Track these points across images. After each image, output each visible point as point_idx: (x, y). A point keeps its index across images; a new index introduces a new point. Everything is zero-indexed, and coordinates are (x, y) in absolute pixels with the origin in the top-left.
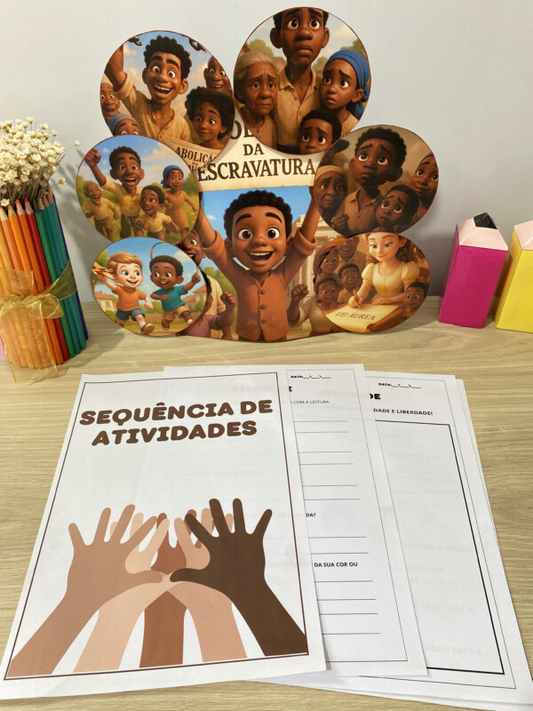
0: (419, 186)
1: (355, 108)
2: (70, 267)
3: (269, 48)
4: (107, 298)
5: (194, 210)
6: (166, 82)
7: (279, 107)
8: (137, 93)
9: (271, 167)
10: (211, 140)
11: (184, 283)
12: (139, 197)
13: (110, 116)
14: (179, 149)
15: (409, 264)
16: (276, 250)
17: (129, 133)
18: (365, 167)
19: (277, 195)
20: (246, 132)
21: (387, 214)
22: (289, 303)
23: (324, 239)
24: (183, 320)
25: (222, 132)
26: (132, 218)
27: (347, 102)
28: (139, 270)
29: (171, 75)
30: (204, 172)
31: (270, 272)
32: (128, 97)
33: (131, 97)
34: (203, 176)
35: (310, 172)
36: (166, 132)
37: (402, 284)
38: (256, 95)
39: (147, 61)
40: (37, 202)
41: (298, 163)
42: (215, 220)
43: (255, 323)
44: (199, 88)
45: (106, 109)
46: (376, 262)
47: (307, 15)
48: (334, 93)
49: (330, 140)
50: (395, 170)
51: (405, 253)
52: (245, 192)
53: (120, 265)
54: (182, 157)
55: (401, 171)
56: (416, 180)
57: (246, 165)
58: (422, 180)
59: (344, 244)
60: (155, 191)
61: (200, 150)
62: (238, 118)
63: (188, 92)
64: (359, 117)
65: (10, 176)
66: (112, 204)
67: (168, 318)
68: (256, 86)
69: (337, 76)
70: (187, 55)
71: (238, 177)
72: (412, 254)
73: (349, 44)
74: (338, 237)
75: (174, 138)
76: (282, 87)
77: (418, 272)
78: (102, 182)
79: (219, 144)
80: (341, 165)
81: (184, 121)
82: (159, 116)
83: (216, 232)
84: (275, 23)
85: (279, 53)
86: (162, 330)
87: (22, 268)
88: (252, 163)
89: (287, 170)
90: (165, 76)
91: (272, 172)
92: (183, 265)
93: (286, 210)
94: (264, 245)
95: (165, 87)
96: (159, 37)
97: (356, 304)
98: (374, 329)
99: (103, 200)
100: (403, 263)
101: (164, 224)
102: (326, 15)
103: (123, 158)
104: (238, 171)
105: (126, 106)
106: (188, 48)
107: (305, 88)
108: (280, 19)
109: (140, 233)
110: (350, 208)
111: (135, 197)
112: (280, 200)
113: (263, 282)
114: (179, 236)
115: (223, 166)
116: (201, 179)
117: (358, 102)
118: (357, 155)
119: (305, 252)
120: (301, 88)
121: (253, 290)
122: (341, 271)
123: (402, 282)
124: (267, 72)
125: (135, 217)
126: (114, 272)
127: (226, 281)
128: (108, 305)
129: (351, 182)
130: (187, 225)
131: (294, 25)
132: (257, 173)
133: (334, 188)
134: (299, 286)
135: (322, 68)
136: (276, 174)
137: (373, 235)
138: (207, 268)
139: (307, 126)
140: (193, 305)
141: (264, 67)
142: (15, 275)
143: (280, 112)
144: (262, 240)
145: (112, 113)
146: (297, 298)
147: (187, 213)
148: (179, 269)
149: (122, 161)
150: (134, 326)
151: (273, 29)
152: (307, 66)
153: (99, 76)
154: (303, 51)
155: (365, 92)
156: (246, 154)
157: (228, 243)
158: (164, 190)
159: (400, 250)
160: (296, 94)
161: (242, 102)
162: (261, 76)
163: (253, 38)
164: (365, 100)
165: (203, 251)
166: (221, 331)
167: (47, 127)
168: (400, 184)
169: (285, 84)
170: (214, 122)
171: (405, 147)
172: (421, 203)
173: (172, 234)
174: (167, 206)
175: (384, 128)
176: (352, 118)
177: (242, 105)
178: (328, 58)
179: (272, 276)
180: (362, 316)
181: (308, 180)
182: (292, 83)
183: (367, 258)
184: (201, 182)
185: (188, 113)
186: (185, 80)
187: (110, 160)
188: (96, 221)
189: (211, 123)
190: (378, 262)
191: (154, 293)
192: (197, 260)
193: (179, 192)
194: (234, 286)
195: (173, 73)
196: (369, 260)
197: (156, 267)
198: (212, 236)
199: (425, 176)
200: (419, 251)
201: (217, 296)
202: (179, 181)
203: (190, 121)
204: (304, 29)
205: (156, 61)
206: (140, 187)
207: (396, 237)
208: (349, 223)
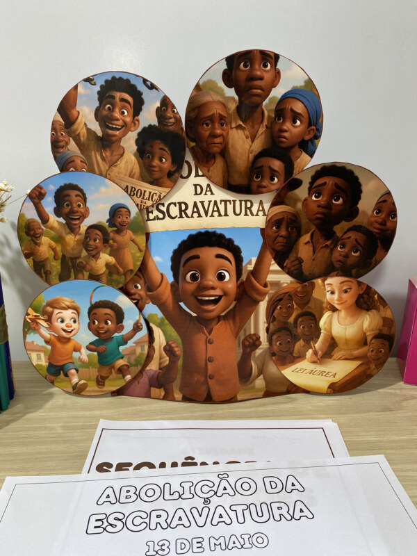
0: (377, 226)
1: (308, 146)
3: (220, 88)
4: (38, 349)
5: (140, 250)
6: (118, 120)
7: (230, 146)
8: (89, 130)
9: (222, 207)
10: (161, 178)
11: (124, 332)
12: (82, 237)
13: (59, 153)
14: (127, 187)
15: (370, 313)
16: (225, 294)
17: (76, 170)
18: (319, 206)
19: (228, 236)
20: (197, 172)
21: (344, 256)
22: (240, 356)
23: (277, 284)
24: (121, 375)
25: (173, 170)
26: (74, 259)
27: (300, 140)
28: (76, 317)
29: (123, 113)
30: (152, 212)
31: (219, 318)
32: (79, 135)
33: (81, 134)
34: (151, 216)
35: (261, 213)
36: (115, 170)
37: (365, 336)
38: (207, 133)
39: (100, 99)
41: (249, 205)
42: (161, 262)
43: (202, 379)
44: (150, 126)
45: (56, 145)
46: (334, 310)
47: (258, 57)
48: (286, 131)
49: (282, 179)
50: (351, 210)
51: (366, 301)
52: (194, 233)
53: (56, 311)
54: (130, 195)
55: (357, 211)
56: (373, 219)
58: (379, 220)
59: (299, 290)
60: (100, 230)
61: (148, 188)
62: (189, 157)
63: (139, 129)
64: (311, 155)
66: (53, 244)
67: (104, 373)
68: (207, 125)
69: (289, 115)
70: (140, 94)
71: (187, 217)
72: (374, 301)
73: (300, 83)
74: (291, 282)
75: (122, 175)
76: (234, 125)
77: (381, 322)
78: (45, 220)
79: (169, 183)
80: (294, 205)
81: (133, 158)
82: (108, 154)
83: (162, 275)
84: (227, 64)
85: (231, 92)
86: (96, 388)
88: (202, 203)
89: (238, 211)
90: (117, 114)
91: (223, 213)
92: (124, 311)
93: (236, 252)
94: (213, 288)
95: (116, 125)
96: (113, 78)
98: (337, 389)
99: (45, 240)
100: (364, 312)
101: (108, 265)
102: (277, 57)
103: (69, 195)
104: (187, 211)
105: (76, 143)
106: (141, 87)
107: (256, 127)
108: (232, 60)
109: (80, 275)
110: (304, 250)
112: (231, 241)
113: (212, 329)
114: (122, 279)
115: (172, 205)
116: (149, 219)
117: (311, 140)
118: (310, 194)
119: (258, 297)
120: (253, 127)
121: (200, 339)
122: (296, 320)
123: (365, 334)
124: (218, 111)
125: (76, 258)
126: (49, 320)
127: (170, 329)
128: (39, 358)
129: (304, 220)
130: (131, 267)
131: (245, 66)
132: (206, 213)
133: (287, 229)
134: (250, 336)
135: (273, 107)
136: (226, 215)
137: (329, 281)
138: (151, 315)
139: (258, 165)
140: (133, 358)
141: (215, 106)
143: (231, 151)
144: (211, 283)
145: (61, 150)
146: (248, 350)
147: (132, 253)
148: (119, 315)
149: (67, 198)
150: (64, 384)
151: (225, 70)
152: (258, 105)
153: (52, 113)
154: (255, 91)
155: (318, 130)
156: (196, 194)
157: (175, 286)
158: (110, 230)
159: (360, 297)
160: (247, 133)
161: (193, 140)
162: (213, 115)
163: (205, 79)
164: (317, 137)
165: (147, 295)
166: (162, 390)
168: (357, 224)
169: (236, 122)
170: (164, 160)
171: (360, 185)
172: (379, 244)
173: (115, 277)
174: (111, 246)
175: (338, 165)
176: (304, 156)
177: (193, 144)
178: (279, 96)
179: (221, 322)
180: (321, 373)
181: (260, 221)
182: (243, 121)
183: (325, 305)
184: (149, 222)
185: (138, 150)
186: (136, 118)
187: (55, 197)
188: (35, 262)
189: (161, 161)
190: (337, 310)
191: (91, 343)
192: (140, 306)
193: (125, 232)
194: (179, 335)
195: (125, 111)
196: (327, 308)
197: (95, 314)
198: (157, 278)
199: (383, 216)
200: (380, 297)
201: (160, 347)
202: (125, 220)
203: (140, 159)
204: (256, 70)
205: (109, 99)
206: (84, 226)
207: (356, 283)
208: (303, 267)
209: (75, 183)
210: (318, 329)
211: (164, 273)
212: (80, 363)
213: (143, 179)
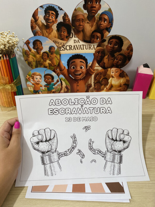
0: (127, 54)
1: (108, 29)
2: (20, 76)
3: (82, 10)
4: (30, 86)
5: (58, 60)
6: (51, 20)
8: (42, 23)
9: (82, 47)
10: (64, 38)
11: (54, 82)
12: (42, 55)
13: (33, 30)
14: (54, 41)
15: (123, 78)
16: (82, 73)
17: (39, 35)
18: (111, 48)
19: (84, 56)
21: (117, 62)
22: (86, 89)
23: (97, 70)
25: (68, 36)
26: (39, 62)
27: (106, 28)
28: (40, 78)
29: (52, 18)
30: (61, 48)
31: (81, 79)
33: (40, 24)
34: (61, 49)
35: (94, 49)
36: (50, 36)
37: (121, 85)
38: (78, 24)
39: (45, 13)
40: (10, 56)
41: (90, 46)
42: (64, 63)
44: (61, 22)
45: (32, 28)
48: (102, 24)
49: (100, 39)
50: (120, 49)
51: (122, 75)
52: (74, 55)
53: (35, 76)
54: (55, 43)
55: (122, 49)
56: (126, 52)
57: (74, 46)
58: (128, 52)
59: (103, 71)
60: (46, 53)
61: (60, 41)
62: (72, 32)
63: (57, 23)
64: (109, 32)
65: (2, 47)
66: (33, 57)
68: (78, 22)
69: (103, 19)
71: (72, 50)
72: (124, 75)
73: (107, 9)
74: (102, 69)
75: (53, 37)
76: (86, 22)
77: (126, 81)
78: (30, 50)
79: (66, 40)
80: (103, 47)
81: (56, 32)
82: (48, 30)
83: (64, 67)
85: (85, 12)
87: (5, 76)
88: (76, 45)
89: (87, 48)
90: (50, 18)
91: (82, 49)
94: (79, 71)
95: (50, 21)
96: (49, 6)
97: (107, 90)
99: (30, 56)
100: (121, 78)
101: (49, 64)
103: (37, 43)
104: (72, 48)
105: (38, 27)
106: (58, 9)
107: (93, 23)
109: (41, 66)
110: (106, 60)
111: (40, 55)
112: (84, 57)
113: (79, 82)
114: (53, 68)
115: (67, 46)
116: (60, 50)
118: (108, 44)
119: (92, 74)
120: (92, 23)
121: (75, 85)
122: (102, 80)
125: (40, 61)
126: (33, 78)
127: (67, 82)
128: (31, 88)
129: (106, 52)
130: (56, 64)
131: (90, 3)
132: (77, 49)
133: (101, 54)
134: (89, 84)
136: (83, 49)
137: (112, 69)
138: (61, 78)
139: (93, 34)
140: (57, 89)
141: (81, 16)
142: (3, 78)
143: (85, 30)
144: (78, 69)
145: (34, 29)
147: (56, 60)
148: (53, 78)
149: (37, 44)
151: (84, 4)
152: (94, 16)
153: (30, 17)
154: (93, 11)
155: (111, 25)
157: (68, 70)
158: (49, 53)
159: (121, 74)
160: (90, 25)
161: (74, 26)
162: (80, 19)
163: (78, 7)
164: (111, 27)
165: (60, 72)
167: (14, 33)
168: (121, 53)
169: (87, 21)
170: (65, 33)
171: (123, 42)
172: (127, 59)
173: (51, 67)
174: (50, 58)
175: (117, 36)
176: (107, 32)
177: (74, 28)
178: (100, 13)
181: (93, 51)
182: (89, 21)
183: (110, 76)
184: (60, 51)
185: (57, 29)
186: (56, 19)
187: (33, 43)
188: (28, 62)
189: (64, 33)
190: (114, 77)
191: (45, 85)
192: (58, 75)
193: (53, 54)
194: (70, 84)
195: (53, 17)
196: (111, 77)
197: (46, 77)
198: (63, 68)
199: (129, 51)
200: (126, 74)
201: (64, 86)
202: (54, 50)
203: (58, 32)
204: (93, 4)
205: (48, 13)
206: (42, 52)
207: (119, 70)
208: (105, 65)
209: (38, 39)
210: (108, 83)
211: (65, 66)
212: (42, 90)
213: (59, 38)
